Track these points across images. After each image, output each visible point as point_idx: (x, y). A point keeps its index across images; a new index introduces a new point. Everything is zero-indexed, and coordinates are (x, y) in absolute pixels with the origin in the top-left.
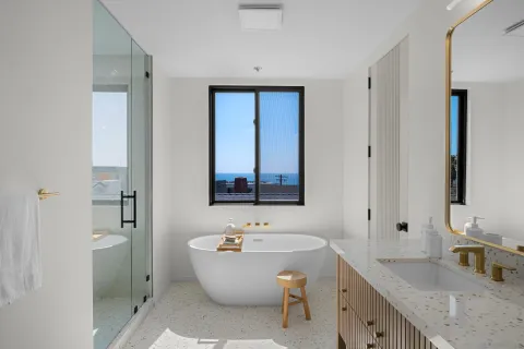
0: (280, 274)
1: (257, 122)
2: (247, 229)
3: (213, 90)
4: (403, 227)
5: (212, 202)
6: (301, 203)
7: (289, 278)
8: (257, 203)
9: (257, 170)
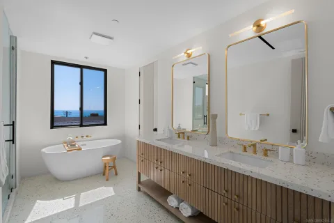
0: (103, 157)
1: (81, 83)
2: (76, 140)
3: (53, 63)
4: (155, 130)
5: (52, 127)
6: (105, 124)
7: (108, 158)
8: (81, 125)
9: (81, 109)
